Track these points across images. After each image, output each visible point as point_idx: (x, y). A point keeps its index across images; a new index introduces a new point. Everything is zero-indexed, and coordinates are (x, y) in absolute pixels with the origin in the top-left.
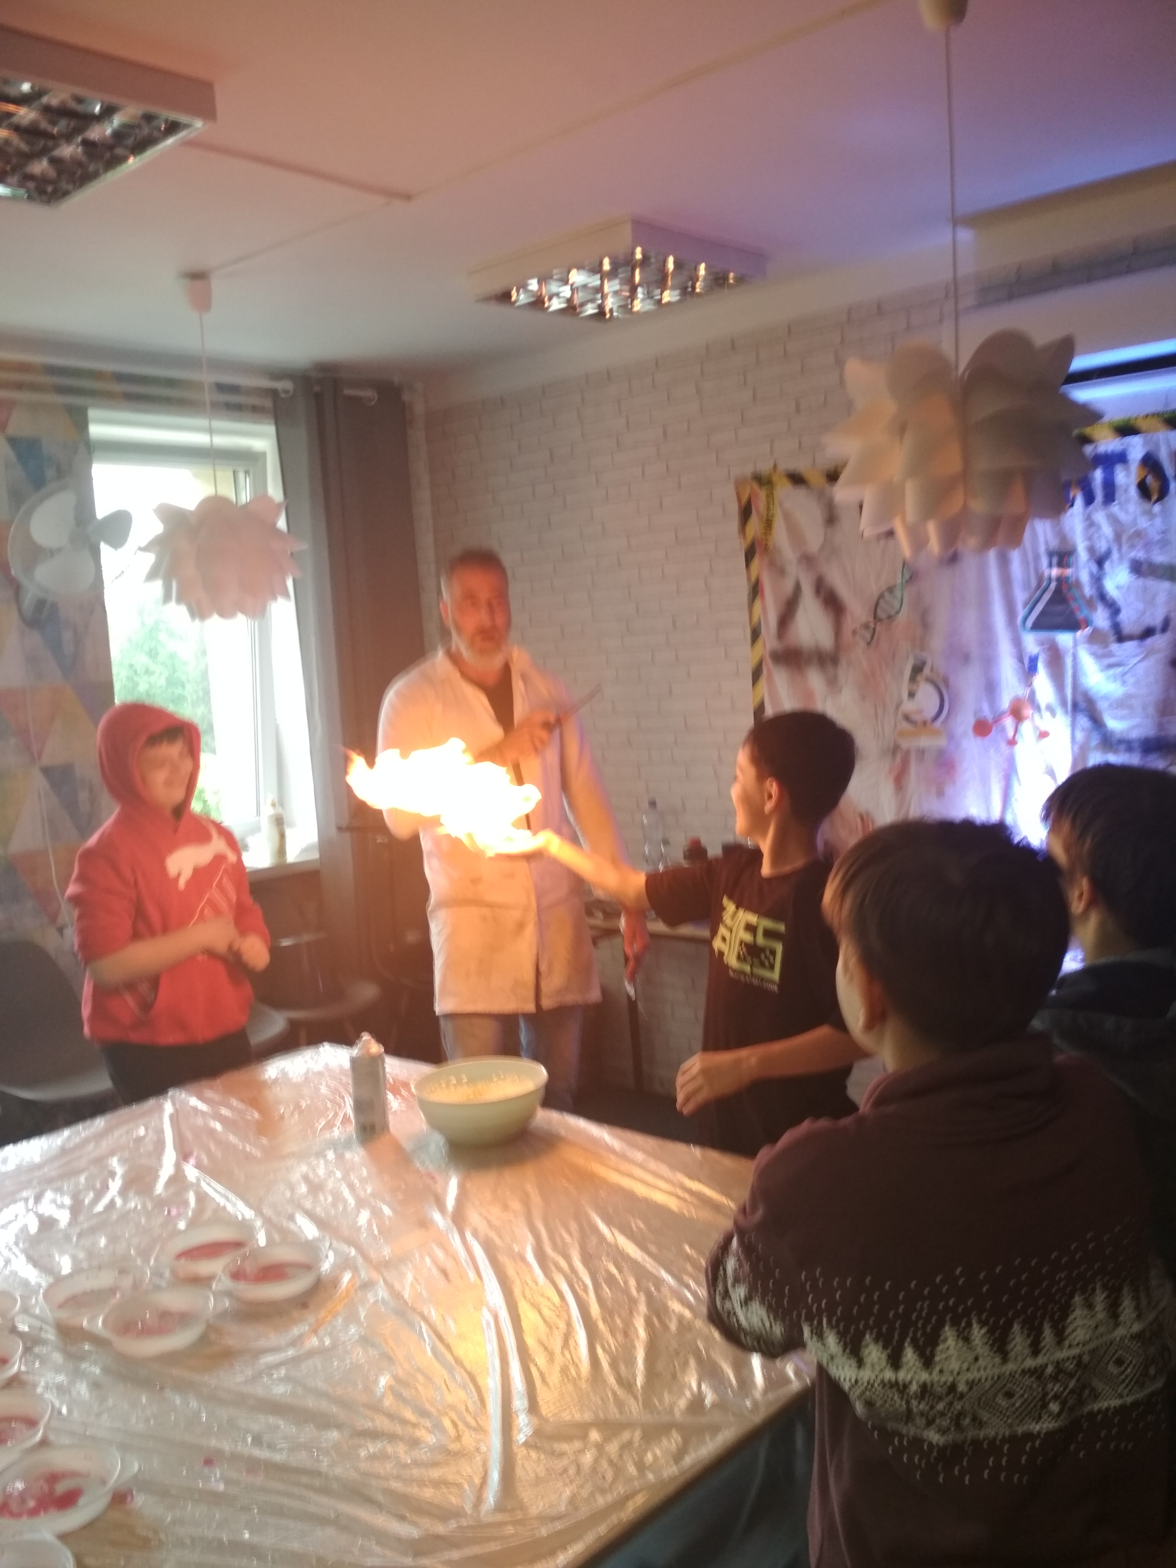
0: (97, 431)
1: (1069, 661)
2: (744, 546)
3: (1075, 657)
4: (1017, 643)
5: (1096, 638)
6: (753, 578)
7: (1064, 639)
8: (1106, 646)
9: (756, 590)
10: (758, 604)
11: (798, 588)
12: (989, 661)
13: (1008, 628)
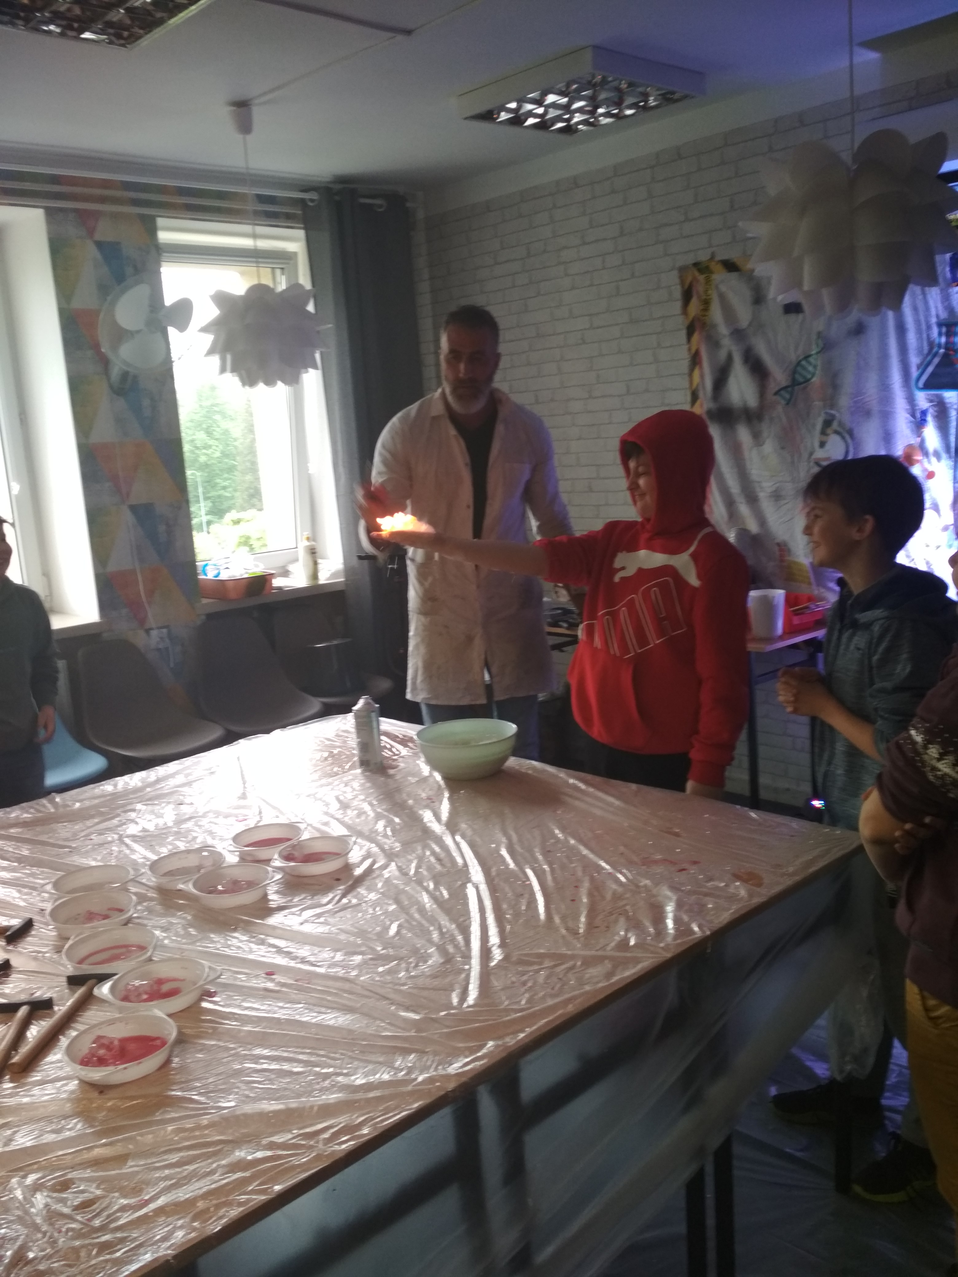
0: (164, 236)
1: (953, 415)
2: (687, 323)
4: (911, 400)
6: (693, 351)
7: (950, 396)
9: (695, 360)
10: (696, 373)
11: (730, 358)
12: (887, 416)
13: (904, 387)
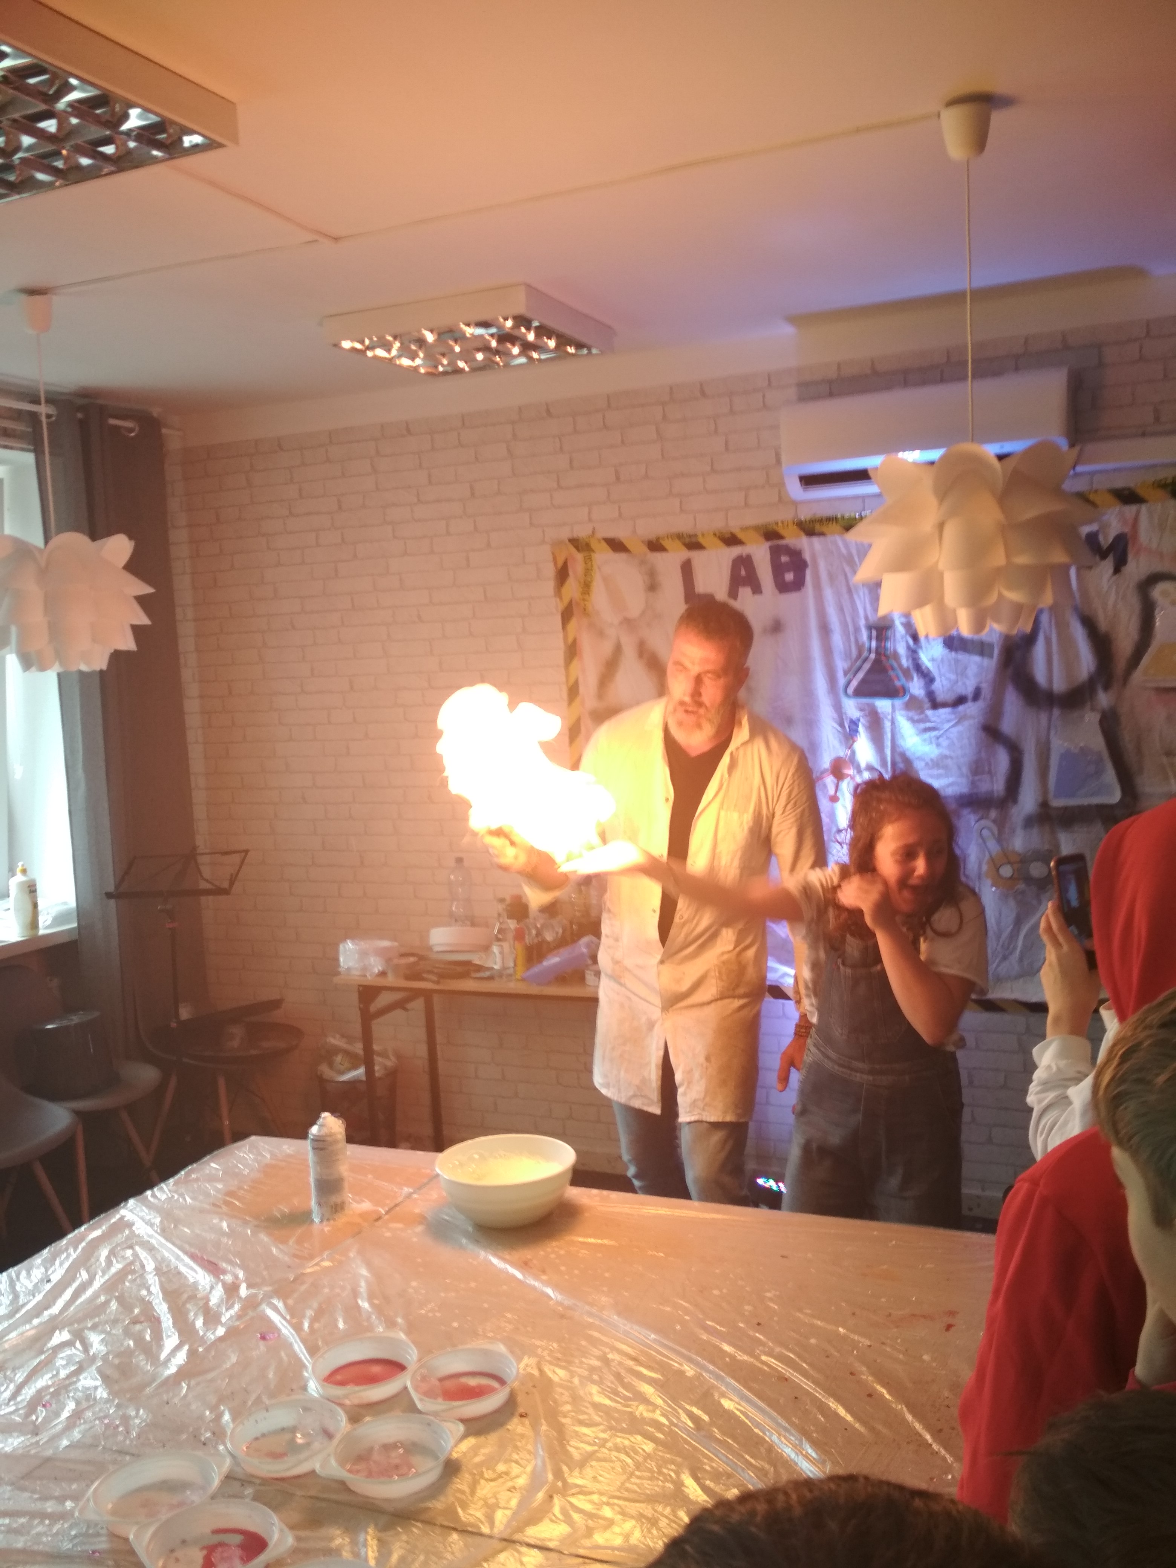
1: (887, 725)
2: (561, 607)
3: (893, 722)
4: (838, 708)
5: (913, 704)
6: (570, 640)
7: (883, 705)
8: (922, 712)
9: (572, 651)
10: (575, 664)
11: (618, 649)
12: (810, 724)
13: (829, 693)
